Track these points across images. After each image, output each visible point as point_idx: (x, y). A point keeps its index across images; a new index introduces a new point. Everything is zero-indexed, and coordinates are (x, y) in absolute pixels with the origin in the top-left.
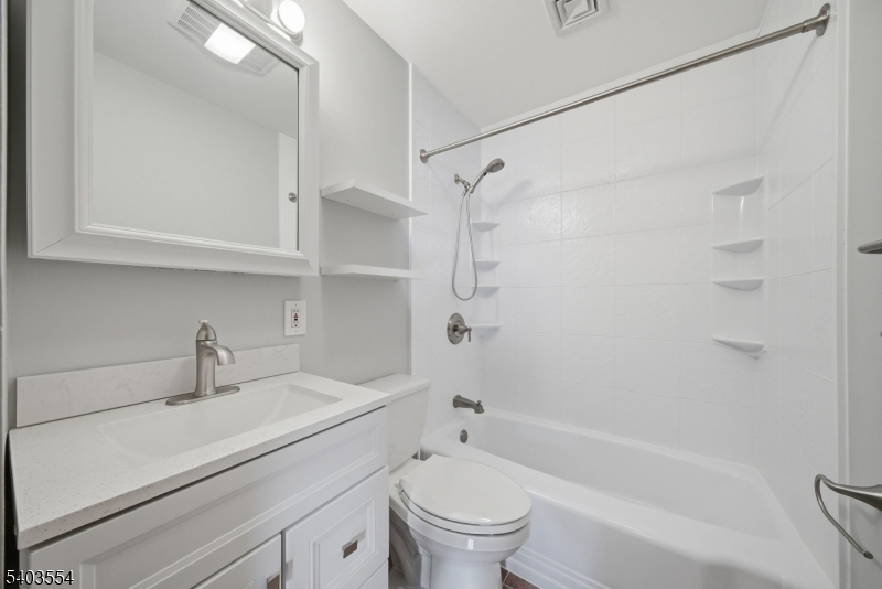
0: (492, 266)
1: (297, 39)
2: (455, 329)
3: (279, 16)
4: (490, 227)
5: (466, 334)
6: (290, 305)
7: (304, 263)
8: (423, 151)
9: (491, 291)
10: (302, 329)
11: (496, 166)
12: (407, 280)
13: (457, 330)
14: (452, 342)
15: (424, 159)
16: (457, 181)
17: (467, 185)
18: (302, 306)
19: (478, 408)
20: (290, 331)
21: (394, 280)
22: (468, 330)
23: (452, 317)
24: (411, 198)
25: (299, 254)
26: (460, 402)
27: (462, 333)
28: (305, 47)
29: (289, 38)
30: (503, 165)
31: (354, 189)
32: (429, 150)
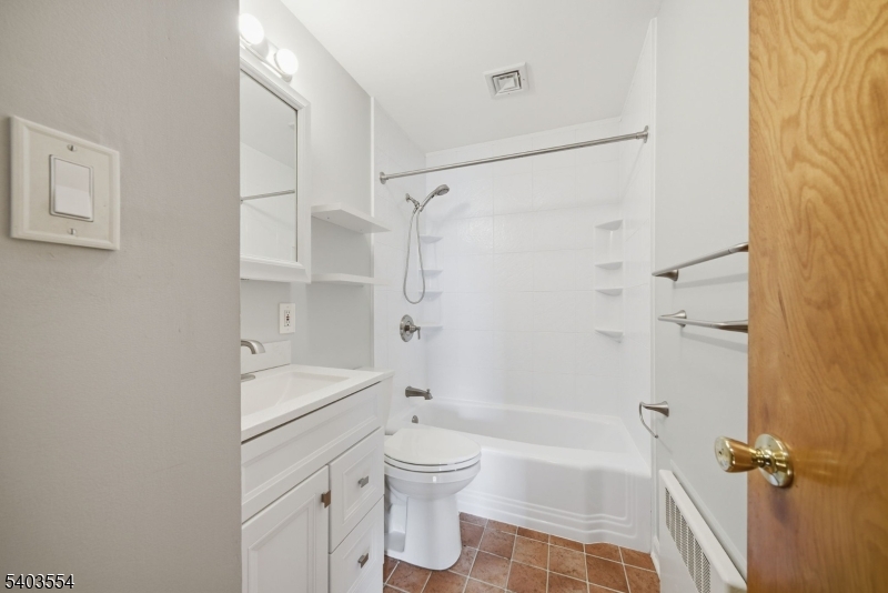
0: (435, 273)
1: (287, 79)
2: (407, 328)
3: (275, 59)
4: (435, 240)
5: (416, 333)
6: (283, 307)
7: (301, 272)
8: (382, 174)
9: (436, 295)
10: (291, 329)
11: (443, 190)
12: (370, 285)
13: (407, 329)
14: (404, 339)
15: (383, 180)
16: (408, 199)
17: (417, 204)
18: (292, 308)
19: (427, 395)
20: (283, 330)
21: (361, 286)
22: (417, 329)
23: (404, 318)
24: (373, 215)
25: (298, 265)
26: (411, 393)
27: (412, 332)
28: (293, 84)
29: (280, 76)
30: (448, 190)
31: (341, 211)
32: (387, 173)
